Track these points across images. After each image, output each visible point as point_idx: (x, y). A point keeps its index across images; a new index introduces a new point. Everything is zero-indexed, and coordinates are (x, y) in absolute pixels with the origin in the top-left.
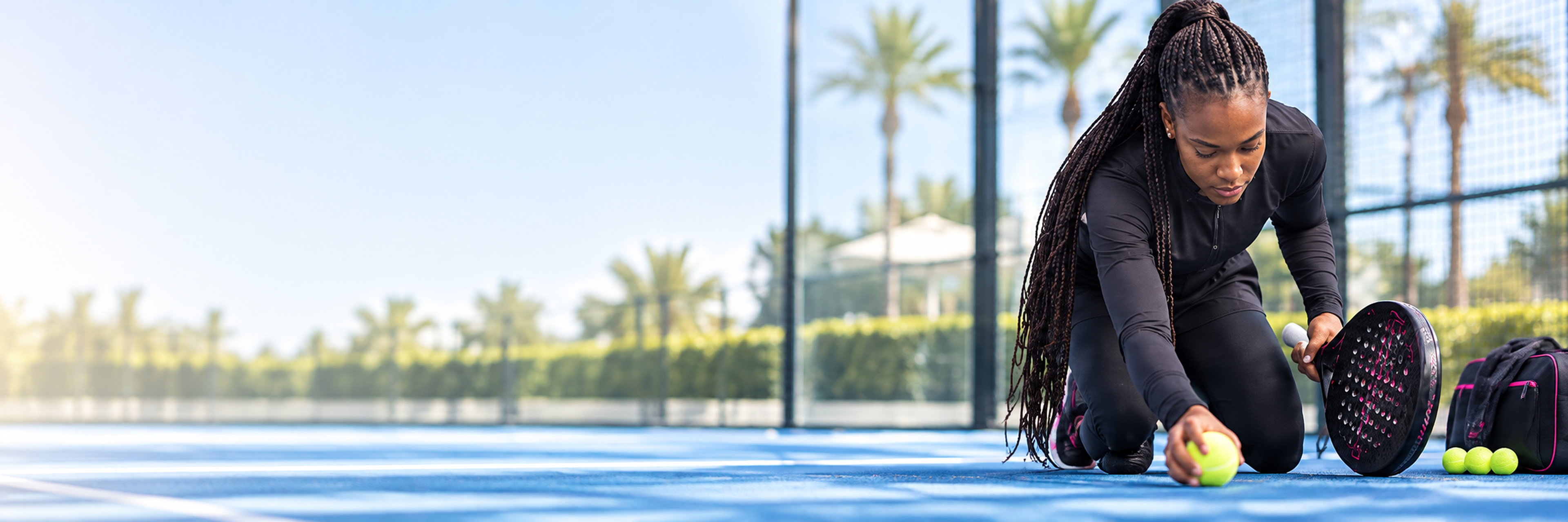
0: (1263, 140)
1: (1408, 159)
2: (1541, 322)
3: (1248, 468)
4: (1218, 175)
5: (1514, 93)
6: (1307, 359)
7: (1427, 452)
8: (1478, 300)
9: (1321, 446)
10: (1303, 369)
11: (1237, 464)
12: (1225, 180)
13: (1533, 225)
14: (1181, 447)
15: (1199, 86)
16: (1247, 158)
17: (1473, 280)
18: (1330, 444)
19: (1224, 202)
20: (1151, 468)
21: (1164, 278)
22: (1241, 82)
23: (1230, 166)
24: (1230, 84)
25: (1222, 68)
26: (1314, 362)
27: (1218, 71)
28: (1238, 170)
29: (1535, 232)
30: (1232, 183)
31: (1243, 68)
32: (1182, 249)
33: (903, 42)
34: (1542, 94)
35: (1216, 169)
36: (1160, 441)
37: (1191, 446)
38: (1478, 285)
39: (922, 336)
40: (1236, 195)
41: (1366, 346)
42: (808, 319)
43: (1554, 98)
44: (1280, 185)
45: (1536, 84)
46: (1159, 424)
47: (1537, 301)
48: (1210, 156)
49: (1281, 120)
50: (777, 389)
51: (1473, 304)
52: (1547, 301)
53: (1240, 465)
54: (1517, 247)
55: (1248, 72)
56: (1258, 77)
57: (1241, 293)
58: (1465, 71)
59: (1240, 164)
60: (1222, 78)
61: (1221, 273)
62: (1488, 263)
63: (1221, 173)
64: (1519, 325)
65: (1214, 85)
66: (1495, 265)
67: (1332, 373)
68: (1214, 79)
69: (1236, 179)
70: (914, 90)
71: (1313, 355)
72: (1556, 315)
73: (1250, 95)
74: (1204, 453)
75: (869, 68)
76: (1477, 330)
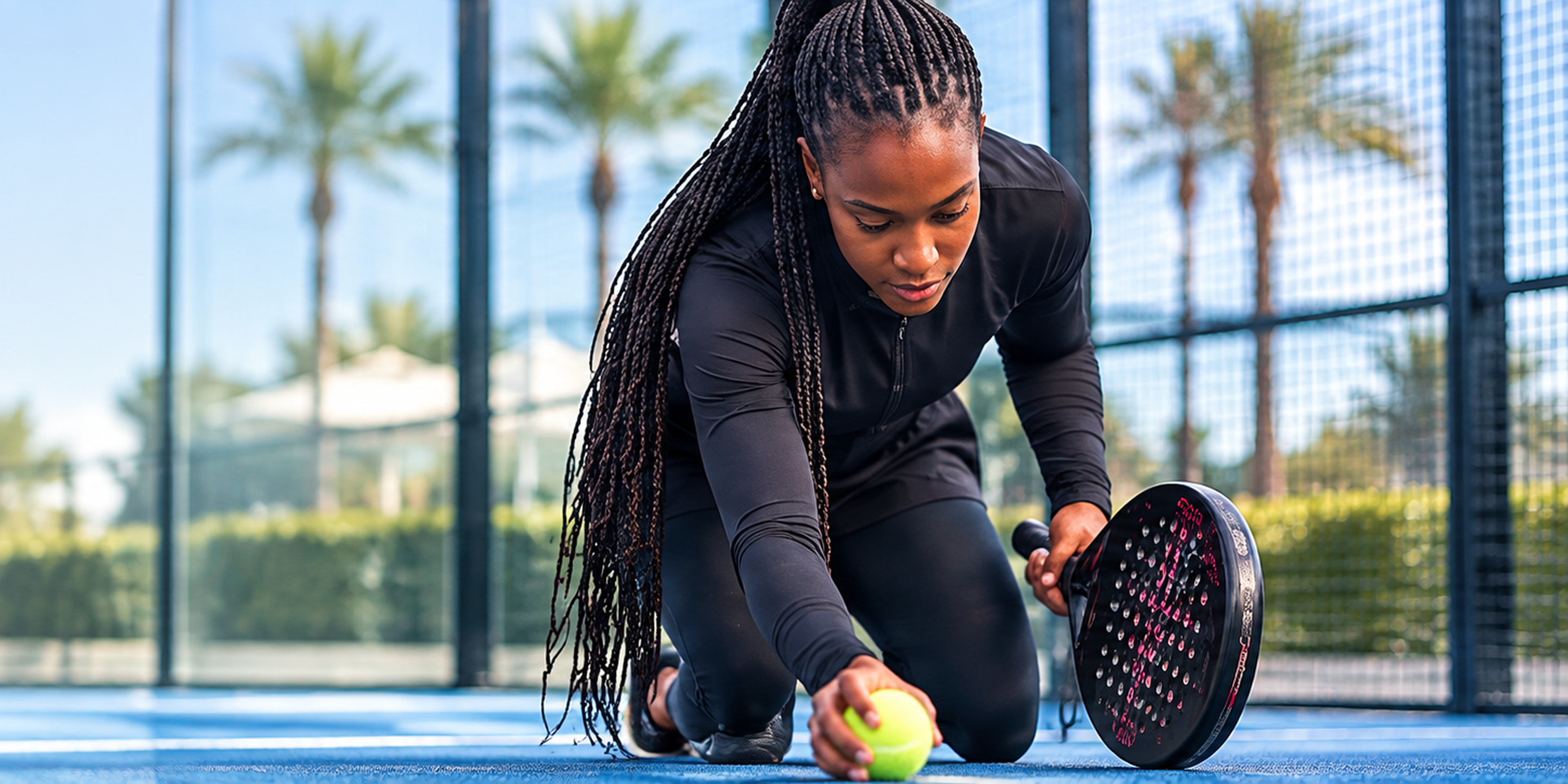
0: (974, 202)
1: (1186, 261)
2: (1403, 521)
3: (948, 753)
4: (895, 262)
5: (1359, 159)
6: (1049, 578)
7: (1238, 729)
8: (1301, 487)
9: (1068, 718)
10: (1041, 595)
11: (930, 742)
12: (906, 272)
13: (1391, 366)
14: (835, 719)
15: (858, 106)
16: (948, 233)
17: (1293, 457)
18: (1082, 713)
19: (913, 310)
20: (787, 757)
21: (810, 441)
22: (932, 100)
23: (917, 246)
24: (913, 106)
25: (897, 77)
26: (1060, 584)
27: (892, 83)
28: (929, 254)
29: (1393, 379)
30: (922, 276)
31: (936, 78)
32: (841, 392)
33: (341, 78)
34: (1402, 159)
35: (892, 252)
36: (802, 709)
37: (851, 715)
38: (1301, 463)
39: (372, 541)
40: (932, 296)
41: (1140, 555)
42: (197, 511)
43: (1421, 165)
44: (1008, 282)
45: (1394, 143)
46: (799, 686)
47: (1397, 488)
48: (880, 229)
49: (1010, 164)
50: (149, 623)
51: (1293, 493)
52: (1414, 489)
53: (935, 746)
54: (1365, 403)
55: (943, 83)
56: (961, 92)
57: (941, 468)
58: (1277, 121)
59: (933, 244)
60: (900, 90)
61: (911, 434)
62: (1316, 427)
63: (899, 259)
64: (1367, 525)
65: (887, 104)
66: (1328, 433)
67: (1084, 600)
68: (886, 95)
69: (928, 269)
70: (359, 152)
71: (1058, 570)
72: (1425, 512)
73: (946, 123)
74: (875, 726)
75: (290, 118)
76: (1301, 535)
